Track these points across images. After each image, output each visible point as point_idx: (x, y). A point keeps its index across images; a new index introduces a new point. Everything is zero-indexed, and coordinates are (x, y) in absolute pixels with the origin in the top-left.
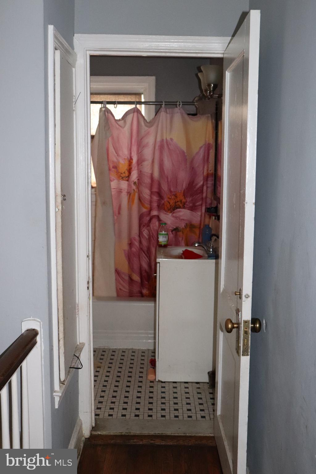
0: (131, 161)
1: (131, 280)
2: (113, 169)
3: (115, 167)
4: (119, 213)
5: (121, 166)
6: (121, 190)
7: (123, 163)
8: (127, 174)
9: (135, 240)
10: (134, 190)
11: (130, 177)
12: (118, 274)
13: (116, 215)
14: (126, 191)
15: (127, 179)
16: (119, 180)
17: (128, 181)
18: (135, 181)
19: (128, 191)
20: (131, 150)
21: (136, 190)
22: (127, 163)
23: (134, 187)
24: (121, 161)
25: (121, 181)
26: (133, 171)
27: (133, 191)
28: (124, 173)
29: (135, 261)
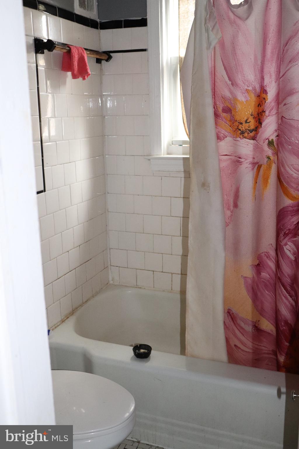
0: (264, 96)
1: (257, 329)
2: (224, 115)
3: (228, 110)
4: (236, 205)
5: (239, 107)
6: (240, 158)
7: (244, 100)
8: (252, 124)
9: (268, 257)
10: (269, 158)
11: (261, 130)
12: (232, 319)
13: (229, 209)
14: (250, 160)
15: (252, 134)
16: (236, 138)
17: (254, 138)
18: (270, 140)
19: (256, 161)
20: (262, 71)
21: (272, 158)
22: (253, 99)
23: (269, 152)
24: (241, 97)
25: (238, 139)
26: (267, 117)
27: (266, 160)
28: (246, 122)
29: (267, 297)
